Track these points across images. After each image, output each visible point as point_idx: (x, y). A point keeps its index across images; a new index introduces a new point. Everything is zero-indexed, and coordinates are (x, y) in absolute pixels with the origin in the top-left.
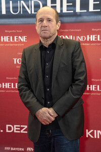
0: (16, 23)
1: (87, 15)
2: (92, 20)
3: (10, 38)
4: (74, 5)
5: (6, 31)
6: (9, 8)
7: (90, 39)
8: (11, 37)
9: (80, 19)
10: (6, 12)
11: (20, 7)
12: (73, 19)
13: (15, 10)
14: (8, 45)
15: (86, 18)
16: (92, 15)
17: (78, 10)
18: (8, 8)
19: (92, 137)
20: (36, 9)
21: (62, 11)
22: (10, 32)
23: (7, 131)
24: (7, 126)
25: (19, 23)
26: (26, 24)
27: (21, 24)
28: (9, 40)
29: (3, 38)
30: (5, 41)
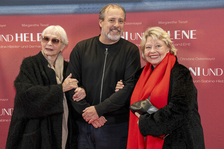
5: (23, 25)
8: (32, 34)
12: (129, 6)
14: (27, 47)
15: (149, 5)
16: (159, 1)
25: (44, 12)
26: (55, 14)
27: (48, 14)
28: (29, 39)
29: (19, 35)
30: (22, 40)
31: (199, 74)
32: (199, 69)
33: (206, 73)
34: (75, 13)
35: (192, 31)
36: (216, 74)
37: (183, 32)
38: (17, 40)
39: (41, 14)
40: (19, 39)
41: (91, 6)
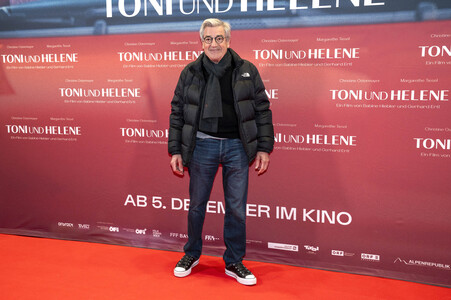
0: (189, 29)
1: (310, 15)
2: (316, 23)
3: (177, 54)
5: (172, 43)
6: (178, 4)
7: (313, 56)
8: (180, 53)
9: (296, 21)
10: (173, 11)
11: (196, 3)
12: (283, 22)
13: (187, 7)
14: (175, 66)
15: (307, 20)
16: (318, 15)
17: (293, 5)
18: (175, 5)
19: (312, 220)
20: (224, 6)
21: (265, 7)
22: (178, 44)
23: (173, 208)
24: (173, 199)
25: (193, 28)
28: (177, 57)
29: (168, 54)
30: (170, 59)
31: (360, 98)
32: (361, 92)
33: (368, 96)
35: (354, 49)
36: (380, 97)
37: (345, 50)
38: (165, 59)
39: (191, 31)
40: (168, 58)
41: (243, 21)
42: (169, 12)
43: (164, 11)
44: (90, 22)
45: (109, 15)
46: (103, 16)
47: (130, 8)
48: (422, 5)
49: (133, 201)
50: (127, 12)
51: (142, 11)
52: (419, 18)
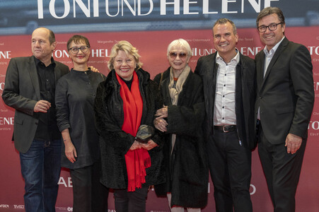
0: (114, 29)
3: (104, 51)
4: (200, 4)
5: (99, 42)
6: (104, 8)
8: (106, 50)
9: (208, 24)
10: (100, 13)
11: (120, 7)
12: (198, 24)
13: (113, 10)
14: (102, 62)
17: (206, 10)
18: (102, 9)
20: (145, 10)
21: (181, 12)
22: (104, 42)
25: (117, 29)
26: (128, 31)
27: (121, 31)
28: (104, 54)
29: (95, 51)
30: (97, 56)
34: (148, 30)
35: (257, 48)
38: (93, 56)
39: (116, 31)
40: (95, 55)
41: (163, 23)
42: (96, 14)
43: (92, 13)
44: (23, 22)
45: (41, 16)
46: (35, 18)
47: (60, 11)
48: (310, 13)
49: (64, 183)
50: (57, 14)
51: (71, 13)
52: (307, 24)
